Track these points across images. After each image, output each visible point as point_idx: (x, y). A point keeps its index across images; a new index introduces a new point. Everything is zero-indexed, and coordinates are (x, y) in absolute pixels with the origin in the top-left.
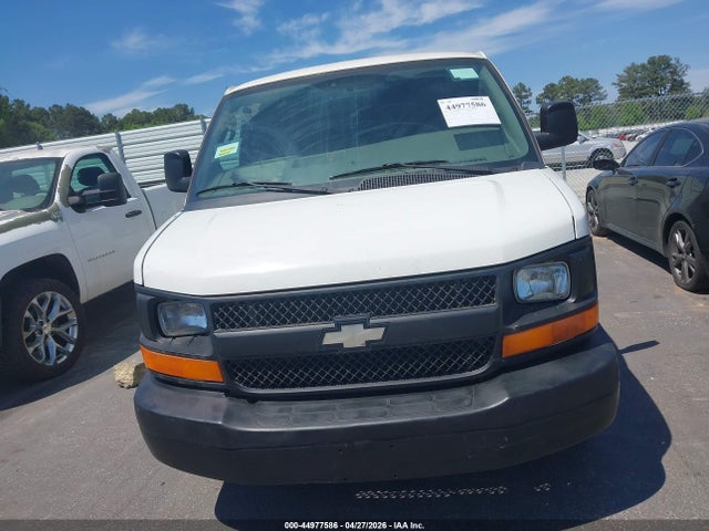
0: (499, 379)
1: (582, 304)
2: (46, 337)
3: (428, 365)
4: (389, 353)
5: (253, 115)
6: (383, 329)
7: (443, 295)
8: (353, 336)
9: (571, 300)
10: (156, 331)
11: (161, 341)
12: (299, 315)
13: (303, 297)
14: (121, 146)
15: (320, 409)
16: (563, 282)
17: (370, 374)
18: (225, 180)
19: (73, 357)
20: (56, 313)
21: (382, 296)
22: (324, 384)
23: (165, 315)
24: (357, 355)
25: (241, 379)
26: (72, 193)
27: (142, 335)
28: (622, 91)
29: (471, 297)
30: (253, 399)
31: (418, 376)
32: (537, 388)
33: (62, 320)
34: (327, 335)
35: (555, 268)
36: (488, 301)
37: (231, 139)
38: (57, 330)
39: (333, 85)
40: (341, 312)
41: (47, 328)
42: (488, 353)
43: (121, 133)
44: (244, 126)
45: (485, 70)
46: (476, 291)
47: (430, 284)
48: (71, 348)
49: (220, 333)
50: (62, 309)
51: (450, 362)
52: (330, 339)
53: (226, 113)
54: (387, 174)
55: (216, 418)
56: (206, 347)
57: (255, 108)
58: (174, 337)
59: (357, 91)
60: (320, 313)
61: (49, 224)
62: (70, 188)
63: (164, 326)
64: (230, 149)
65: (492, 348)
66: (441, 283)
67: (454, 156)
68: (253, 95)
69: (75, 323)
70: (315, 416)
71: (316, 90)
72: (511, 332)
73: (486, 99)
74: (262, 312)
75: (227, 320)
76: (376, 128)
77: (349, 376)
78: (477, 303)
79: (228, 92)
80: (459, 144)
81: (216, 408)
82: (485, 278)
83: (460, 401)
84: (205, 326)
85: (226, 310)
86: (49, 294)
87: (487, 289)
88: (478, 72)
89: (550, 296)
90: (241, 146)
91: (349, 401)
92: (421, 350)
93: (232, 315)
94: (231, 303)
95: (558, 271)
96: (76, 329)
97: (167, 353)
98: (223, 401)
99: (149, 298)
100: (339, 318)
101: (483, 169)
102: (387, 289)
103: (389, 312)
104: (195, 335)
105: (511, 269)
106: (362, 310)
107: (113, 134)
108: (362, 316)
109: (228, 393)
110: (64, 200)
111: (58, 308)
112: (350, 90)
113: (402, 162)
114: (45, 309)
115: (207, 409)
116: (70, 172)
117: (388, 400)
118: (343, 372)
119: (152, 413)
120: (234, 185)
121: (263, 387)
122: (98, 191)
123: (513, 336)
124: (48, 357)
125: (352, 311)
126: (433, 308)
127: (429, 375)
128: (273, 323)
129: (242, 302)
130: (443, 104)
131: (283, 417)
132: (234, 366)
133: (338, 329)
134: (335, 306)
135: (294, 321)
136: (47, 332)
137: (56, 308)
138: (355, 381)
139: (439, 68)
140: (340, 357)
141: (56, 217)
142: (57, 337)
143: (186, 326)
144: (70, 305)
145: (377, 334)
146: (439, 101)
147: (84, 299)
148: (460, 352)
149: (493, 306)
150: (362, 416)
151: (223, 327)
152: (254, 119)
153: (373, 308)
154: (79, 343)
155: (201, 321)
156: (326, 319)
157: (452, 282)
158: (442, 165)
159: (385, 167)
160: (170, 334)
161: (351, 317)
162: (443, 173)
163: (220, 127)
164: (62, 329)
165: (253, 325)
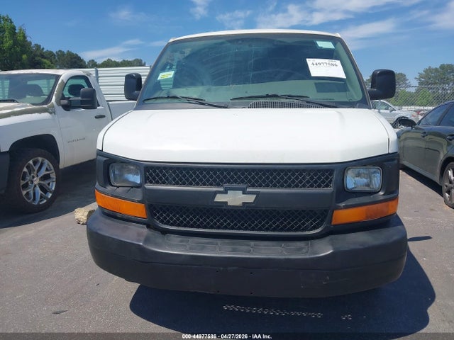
0: (328, 238)
1: (389, 196)
2: (35, 186)
3: (282, 223)
4: (257, 213)
5: (186, 55)
6: (255, 196)
7: (297, 178)
8: (235, 198)
9: (381, 193)
10: (107, 181)
11: (109, 188)
12: (201, 180)
13: (205, 169)
14: (97, 77)
15: (208, 243)
16: (377, 180)
17: (243, 225)
18: (163, 94)
19: (51, 201)
20: (43, 172)
21: (257, 174)
22: (212, 227)
23: (114, 171)
24: (235, 211)
25: (158, 218)
26: (63, 98)
27: (97, 184)
28: (421, 83)
29: (316, 182)
30: (165, 232)
31: (274, 230)
32: (352, 247)
33: (46, 177)
34: (218, 195)
35: (373, 170)
36: (327, 186)
37: (170, 69)
38: (42, 182)
39: (240, 42)
40: (229, 182)
41: (36, 181)
42: (322, 221)
43: (99, 69)
44: (179, 62)
45: (339, 44)
46: (319, 178)
47: (289, 170)
48: (50, 195)
49: (149, 186)
50: (47, 170)
51: (296, 223)
52: (219, 198)
53: (168, 52)
54: (268, 100)
55: (139, 241)
56: (139, 195)
57: (188, 52)
58: (118, 187)
59: (254, 48)
60: (215, 180)
61: (46, 115)
62: (63, 94)
63: (112, 180)
64: (167, 75)
65: (325, 217)
66: (297, 170)
67: (313, 95)
68: (188, 44)
69: (54, 180)
70: (204, 247)
71: (229, 44)
72: (339, 208)
73: (338, 62)
74: (178, 176)
75: (154, 179)
76: (264, 71)
77: (229, 224)
78: (319, 186)
79: (171, 40)
80: (317, 87)
81: (139, 235)
82: (327, 170)
83: (300, 249)
84: (139, 182)
85: (154, 171)
86: (40, 159)
87: (327, 178)
88: (335, 45)
89: (367, 189)
90: (175, 74)
91: (227, 241)
92: (278, 213)
93: (158, 175)
94: (158, 168)
95: (375, 172)
96: (55, 183)
97: (112, 196)
98: (145, 231)
99: (105, 159)
100: (227, 185)
101: (332, 104)
102: (261, 170)
103: (260, 186)
104: (132, 187)
105: (345, 167)
106: (242, 182)
107: (94, 69)
108: (241, 186)
109: (148, 226)
110: (58, 102)
111: (45, 169)
112: (250, 46)
113: (279, 95)
114: (36, 168)
115: (134, 235)
116: (64, 85)
117: (252, 243)
118: (225, 221)
119: (97, 233)
120: (168, 97)
121: (172, 225)
122: (80, 98)
123: (340, 211)
124: (34, 199)
125: (235, 181)
126: (289, 186)
127: (281, 230)
128: (184, 184)
129: (165, 168)
130: (310, 61)
131: (183, 245)
132: (155, 208)
133: (225, 192)
134: (225, 177)
135: (197, 184)
136: (36, 184)
137: (44, 169)
138: (232, 228)
139: (309, 40)
140: (224, 211)
141: (51, 111)
142: (42, 187)
143: (127, 181)
144: (52, 168)
145: (250, 199)
146: (307, 59)
147: (62, 166)
148: (304, 218)
149: (330, 190)
150: (234, 251)
151: (151, 182)
152: (187, 57)
153: (250, 181)
154: (55, 193)
155: (137, 179)
156: (218, 185)
157: (304, 170)
158: (305, 99)
159: (268, 96)
160: (116, 184)
161: (235, 185)
162: (305, 104)
163: (163, 61)
164: (45, 183)
165: (170, 184)
